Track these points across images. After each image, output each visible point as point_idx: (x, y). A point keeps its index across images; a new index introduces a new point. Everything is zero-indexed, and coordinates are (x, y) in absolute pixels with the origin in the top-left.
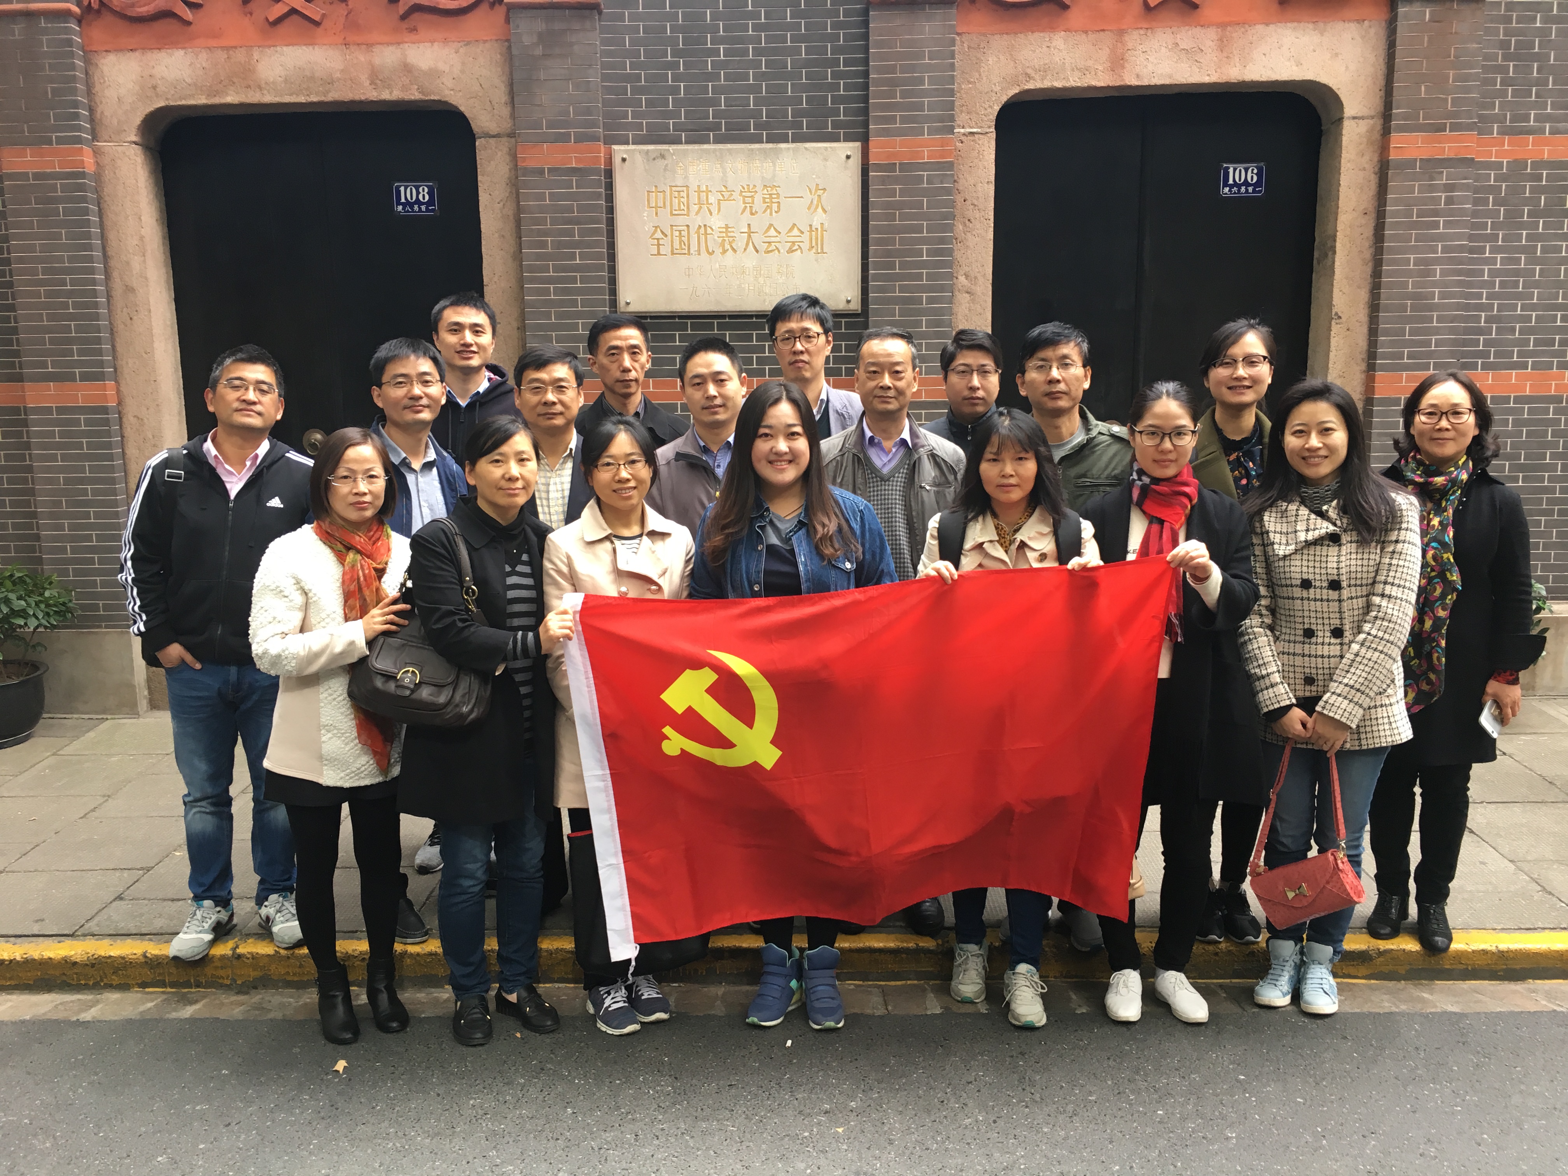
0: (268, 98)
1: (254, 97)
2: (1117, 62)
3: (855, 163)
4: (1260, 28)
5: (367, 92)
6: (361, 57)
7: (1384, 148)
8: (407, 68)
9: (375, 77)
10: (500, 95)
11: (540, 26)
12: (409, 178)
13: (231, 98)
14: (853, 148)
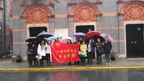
0: (36, 27)
1: (35, 27)
2: (82, 24)
3: (68, 30)
4: (90, 22)
5: (41, 26)
6: (41, 24)
7: (97, 28)
8: (43, 25)
9: (42, 25)
10: (49, 26)
11: (51, 23)
12: (43, 31)
13: (34, 27)
14: (68, 29)
